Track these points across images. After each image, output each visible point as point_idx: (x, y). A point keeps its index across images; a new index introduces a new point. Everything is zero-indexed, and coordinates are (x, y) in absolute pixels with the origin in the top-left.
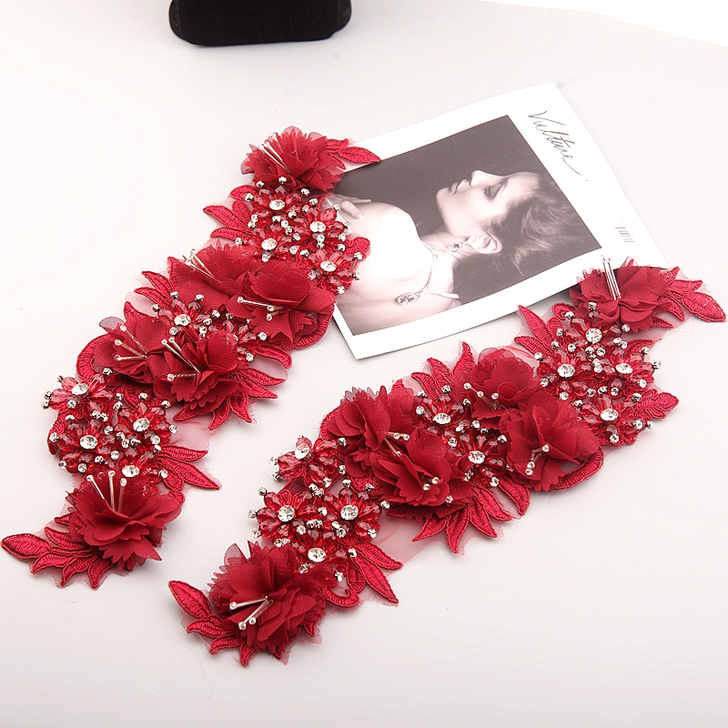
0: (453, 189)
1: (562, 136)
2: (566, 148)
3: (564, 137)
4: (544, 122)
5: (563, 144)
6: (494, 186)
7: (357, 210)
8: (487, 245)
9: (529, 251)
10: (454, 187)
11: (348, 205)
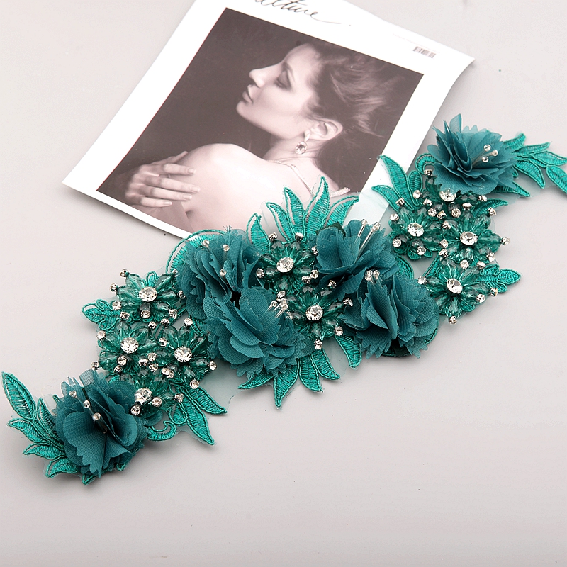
0: (247, 99)
6: (280, 76)
7: (183, 167)
8: (326, 130)
9: (368, 113)
10: (246, 96)
11: (170, 168)
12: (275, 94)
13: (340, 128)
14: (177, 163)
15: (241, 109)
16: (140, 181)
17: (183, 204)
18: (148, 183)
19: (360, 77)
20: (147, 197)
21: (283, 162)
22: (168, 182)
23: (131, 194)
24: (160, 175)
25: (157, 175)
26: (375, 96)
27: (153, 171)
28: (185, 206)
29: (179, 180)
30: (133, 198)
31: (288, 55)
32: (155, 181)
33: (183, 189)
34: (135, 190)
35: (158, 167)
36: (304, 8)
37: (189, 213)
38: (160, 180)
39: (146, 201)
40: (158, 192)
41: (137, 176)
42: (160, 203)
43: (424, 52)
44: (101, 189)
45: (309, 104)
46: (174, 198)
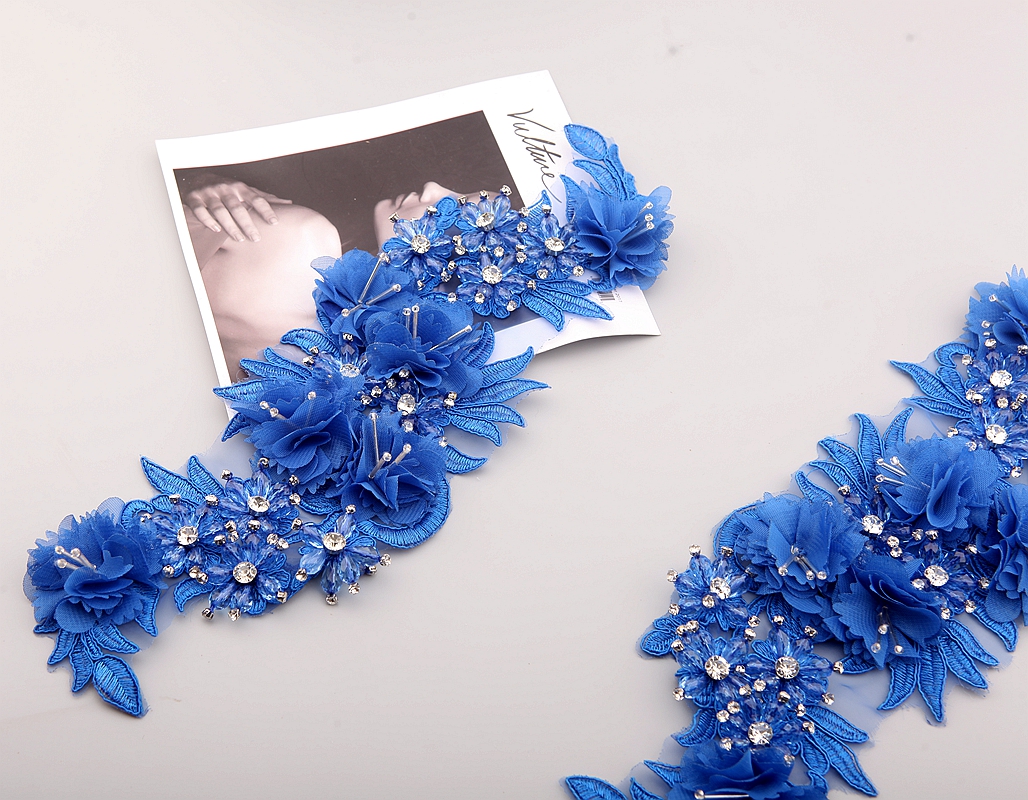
0: (398, 203)
1: (547, 146)
2: (548, 163)
3: (549, 148)
4: (528, 125)
5: (546, 157)
7: (272, 212)
10: (399, 200)
11: (261, 204)
14: (271, 204)
16: (221, 194)
17: (229, 239)
18: (224, 201)
20: (207, 209)
22: (243, 214)
24: (244, 202)
25: (241, 200)
27: (243, 194)
28: (227, 243)
29: (252, 219)
30: (195, 200)
32: (232, 203)
33: (245, 229)
34: (206, 195)
35: (253, 194)
37: (222, 250)
38: (237, 206)
39: (203, 213)
40: (223, 214)
41: (224, 187)
42: (210, 222)
44: (178, 173)
46: (227, 229)
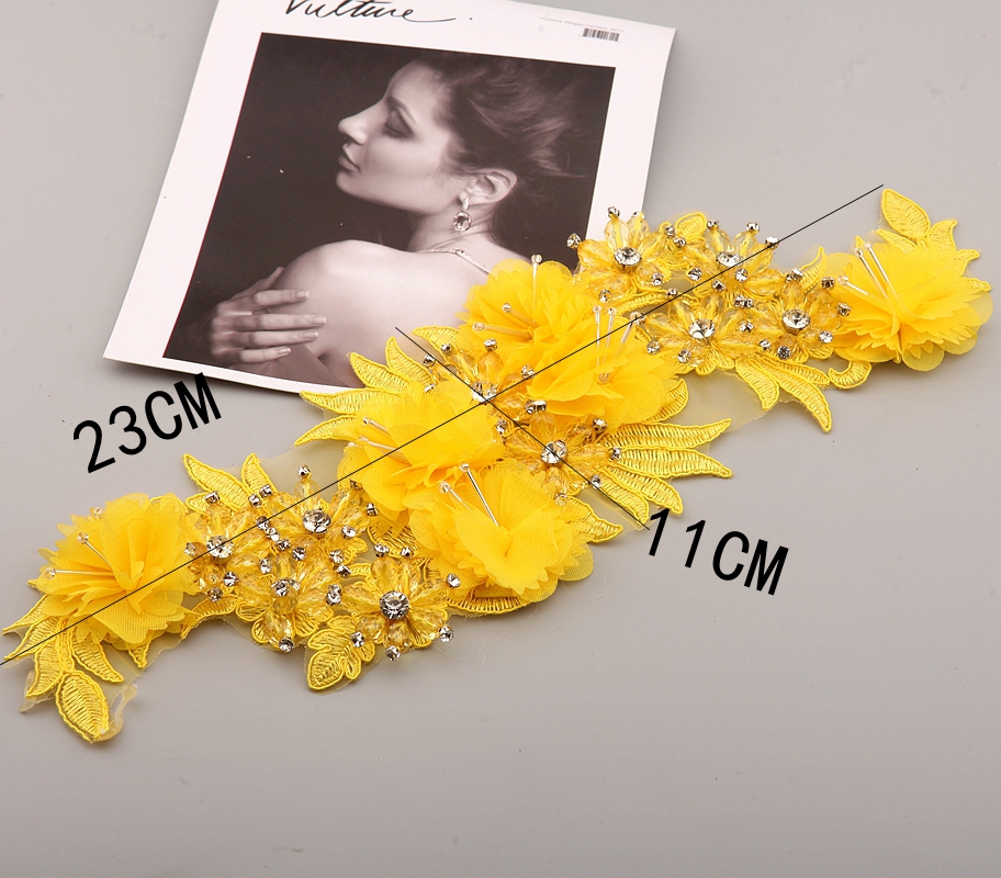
4: (313, 4)
6: (389, 120)
7: (286, 292)
8: (492, 187)
9: (549, 146)
10: (345, 163)
11: (265, 297)
12: (390, 148)
13: (513, 179)
14: (273, 287)
15: (345, 183)
16: (227, 328)
17: (308, 346)
18: (240, 327)
19: (517, 94)
20: (247, 348)
21: (441, 248)
22: (270, 319)
23: (221, 350)
24: (254, 312)
25: (250, 313)
26: (550, 117)
27: (240, 308)
28: (314, 349)
29: (286, 313)
30: (225, 355)
31: (390, 85)
32: (250, 323)
33: (299, 325)
34: (224, 342)
35: (246, 300)
36: (388, 8)
37: (323, 357)
38: (257, 320)
39: (249, 355)
40: (261, 337)
41: (218, 322)
42: (272, 353)
43: (600, 35)
44: (168, 354)
45: (450, 152)
46: (292, 341)
